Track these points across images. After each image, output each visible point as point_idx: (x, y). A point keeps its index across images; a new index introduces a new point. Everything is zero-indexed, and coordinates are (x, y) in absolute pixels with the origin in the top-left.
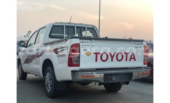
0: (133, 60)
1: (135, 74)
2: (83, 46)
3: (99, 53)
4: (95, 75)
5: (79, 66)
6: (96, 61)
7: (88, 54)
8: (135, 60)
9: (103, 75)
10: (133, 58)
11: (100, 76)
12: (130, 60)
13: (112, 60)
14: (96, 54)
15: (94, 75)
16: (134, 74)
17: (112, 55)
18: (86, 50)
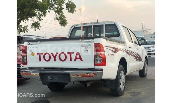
0: (80, 60)
1: (73, 76)
2: (29, 48)
3: (42, 54)
5: (26, 64)
6: (40, 60)
7: (33, 55)
8: (82, 60)
10: (78, 58)
11: (36, 74)
12: (75, 60)
13: (55, 60)
16: (71, 75)
17: (55, 55)
18: (31, 51)
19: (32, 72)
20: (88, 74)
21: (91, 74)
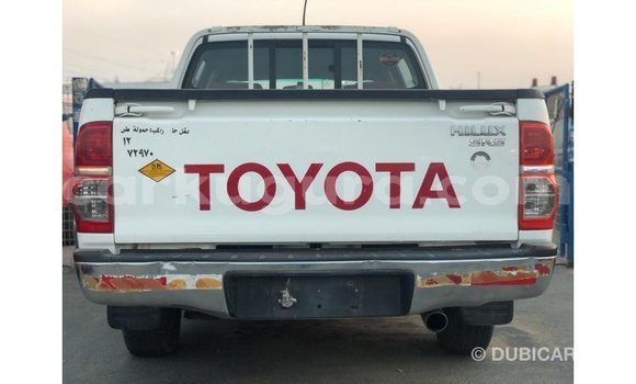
0: (444, 201)
1: (431, 282)
2: (127, 135)
3: (219, 169)
4: (170, 279)
8: (454, 205)
9: (219, 278)
11: (200, 283)
12: (418, 204)
13: (300, 204)
14: (204, 171)
15: (164, 281)
16: (419, 278)
17: (300, 175)
18: (144, 153)
19: (172, 268)
20: (511, 269)
21: (524, 268)
